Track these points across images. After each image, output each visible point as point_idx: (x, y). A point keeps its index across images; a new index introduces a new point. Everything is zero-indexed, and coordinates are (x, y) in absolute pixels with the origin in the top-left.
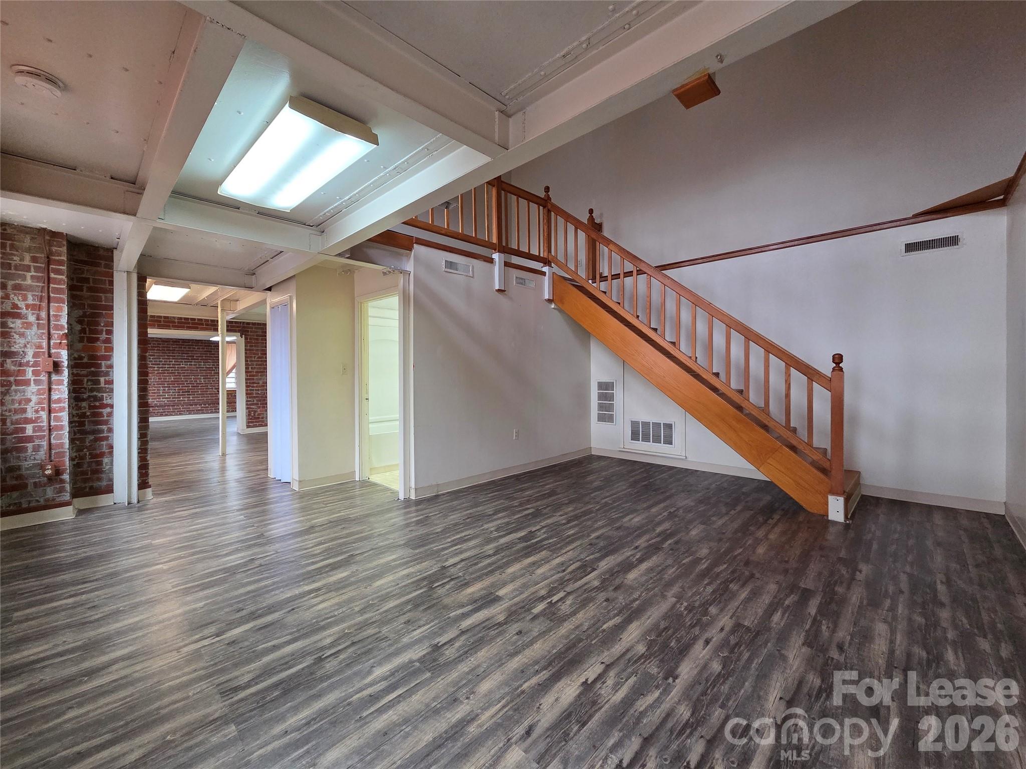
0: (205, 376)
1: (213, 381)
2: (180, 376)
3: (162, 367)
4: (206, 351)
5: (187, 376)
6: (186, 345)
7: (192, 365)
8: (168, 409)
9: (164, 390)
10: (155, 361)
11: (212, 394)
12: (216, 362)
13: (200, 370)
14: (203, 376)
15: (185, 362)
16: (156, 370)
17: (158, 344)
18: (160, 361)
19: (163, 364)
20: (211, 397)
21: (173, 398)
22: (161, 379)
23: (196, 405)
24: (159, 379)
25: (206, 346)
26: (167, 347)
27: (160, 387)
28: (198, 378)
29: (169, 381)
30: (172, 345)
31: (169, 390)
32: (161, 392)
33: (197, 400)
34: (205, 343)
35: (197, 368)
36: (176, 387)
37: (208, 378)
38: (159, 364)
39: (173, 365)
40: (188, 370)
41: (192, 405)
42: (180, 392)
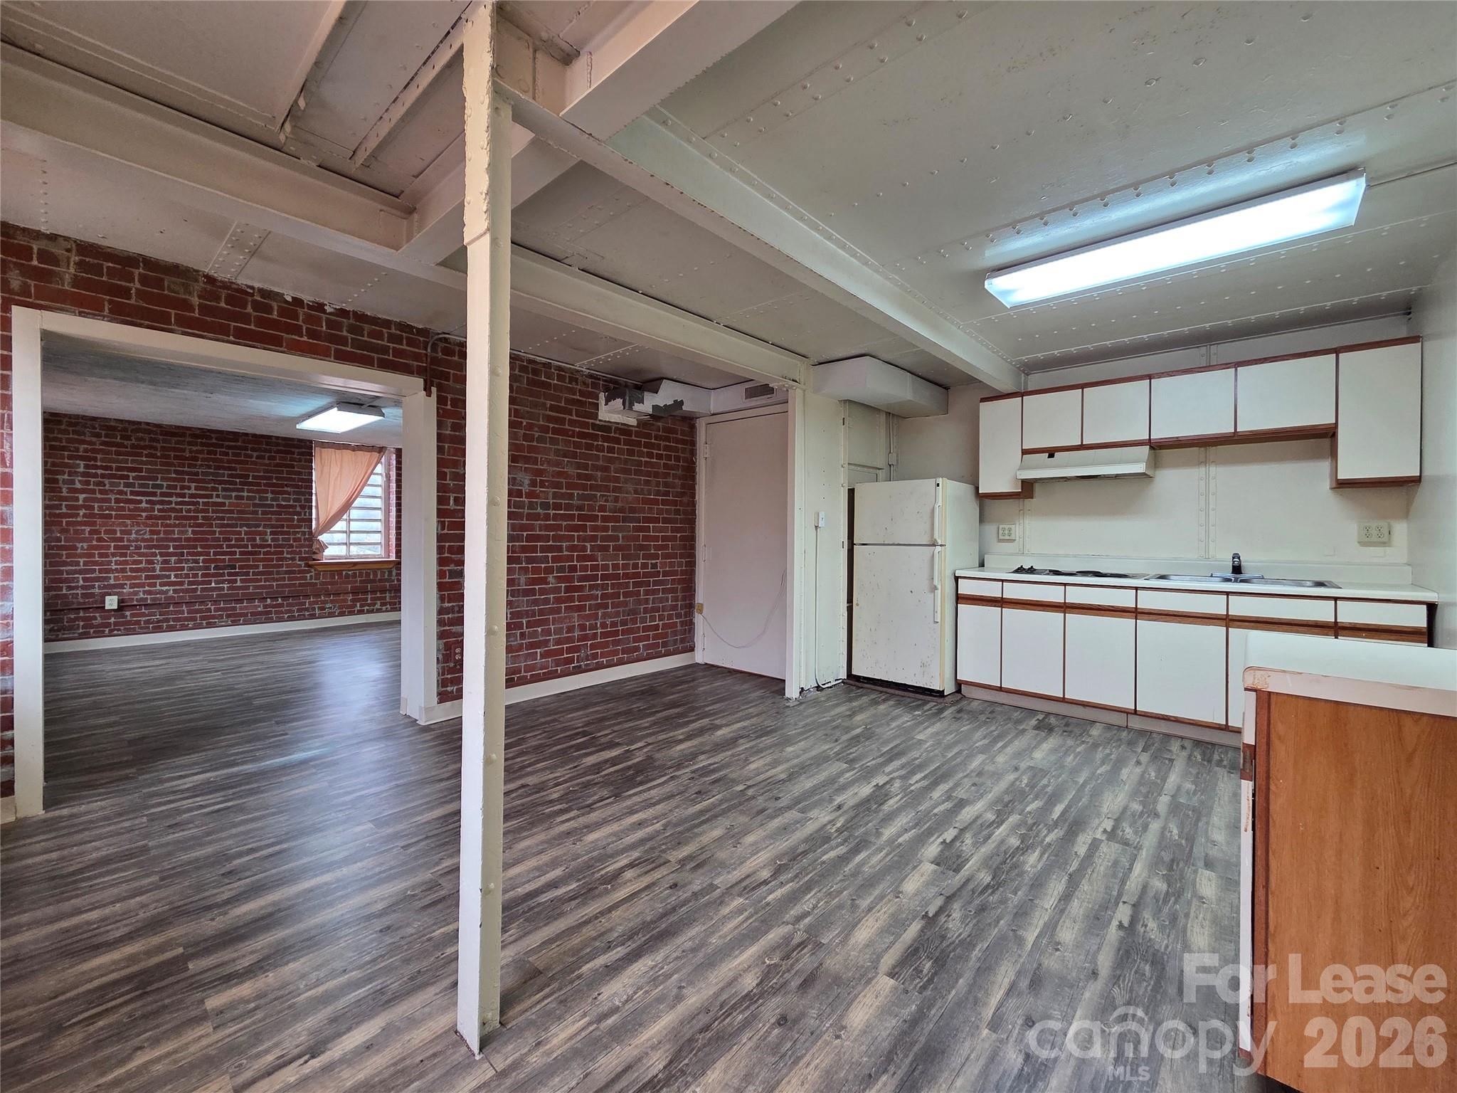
0: (277, 527)
1: (295, 540)
2: (211, 526)
3: (162, 502)
4: (277, 465)
5: (228, 525)
6: (229, 447)
7: (242, 498)
8: (176, 613)
9: (165, 562)
10: (141, 486)
11: (294, 572)
12: (303, 494)
13: (264, 513)
14: (272, 526)
15: (224, 490)
16: (144, 510)
17: (151, 440)
18: (155, 486)
19: (163, 494)
20: (290, 579)
21: (190, 583)
22: (158, 533)
23: (251, 600)
24: (152, 532)
25: (278, 452)
26: (175, 450)
27: (154, 555)
28: (259, 533)
29: (179, 540)
30: (190, 444)
31: (180, 561)
32: (158, 567)
33: (256, 587)
34: (278, 445)
35: (255, 505)
36: (200, 554)
37: (283, 533)
38: (154, 494)
39: (192, 496)
40: (231, 512)
41: (241, 601)
42: (208, 568)
